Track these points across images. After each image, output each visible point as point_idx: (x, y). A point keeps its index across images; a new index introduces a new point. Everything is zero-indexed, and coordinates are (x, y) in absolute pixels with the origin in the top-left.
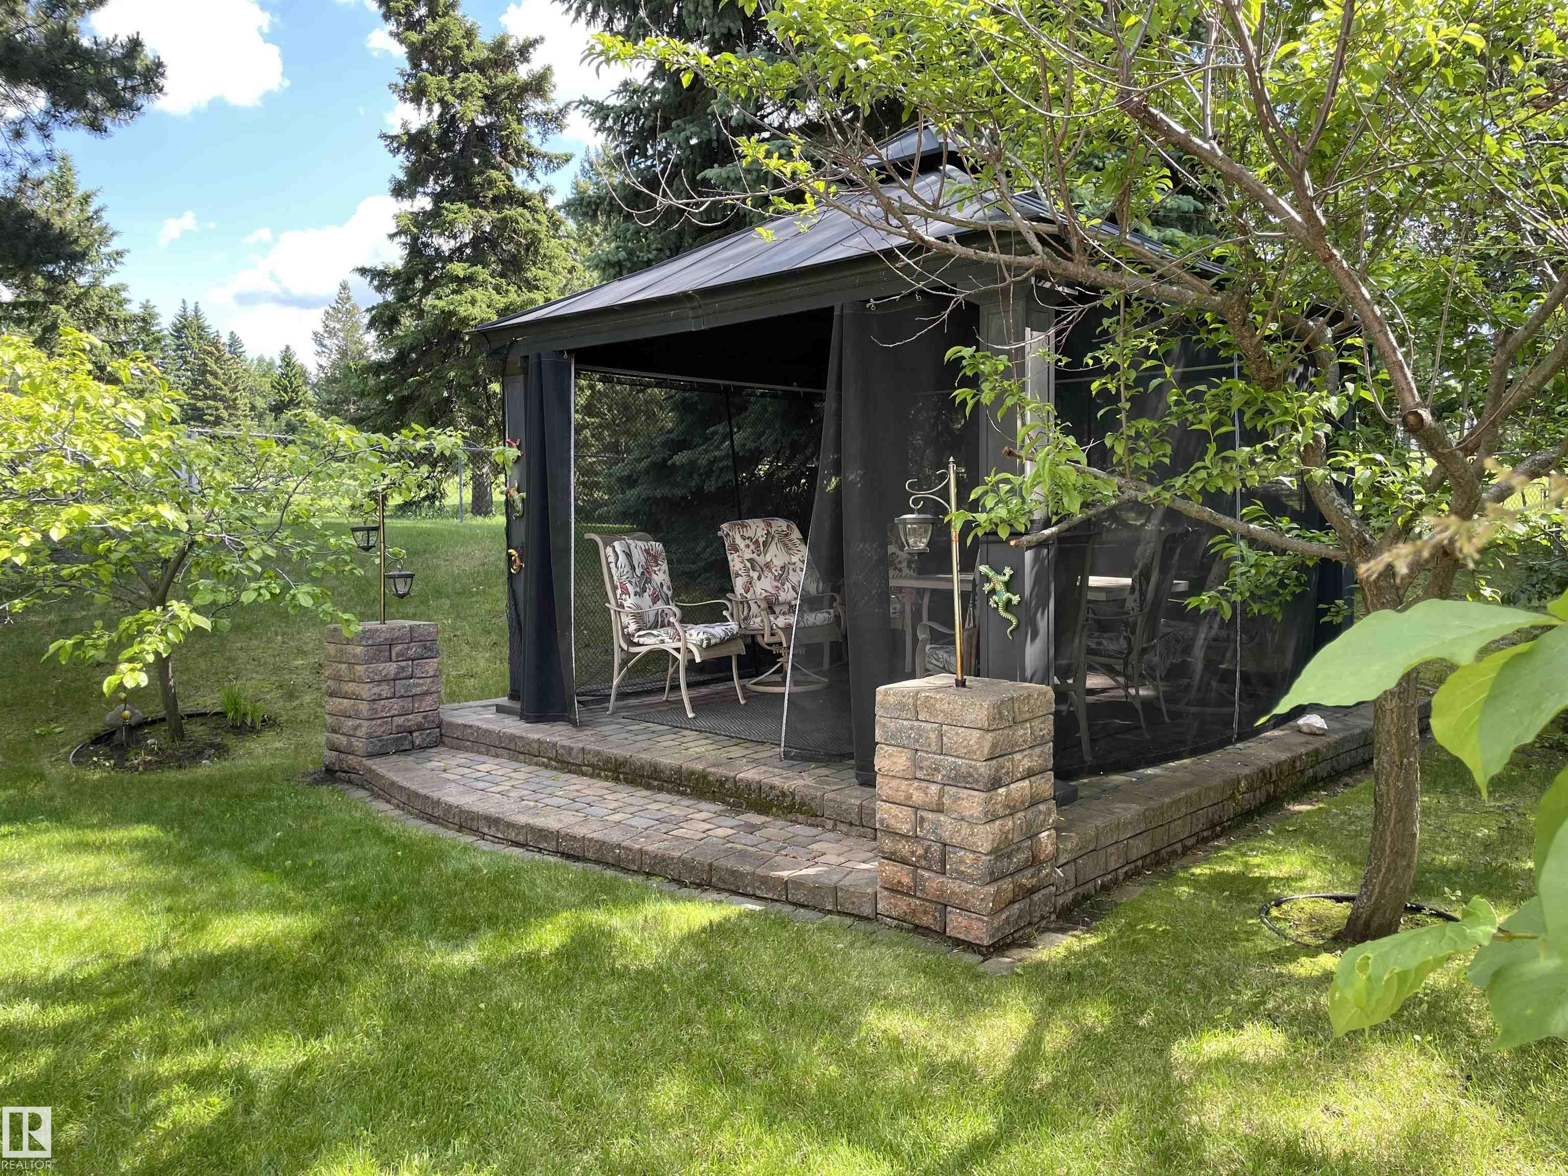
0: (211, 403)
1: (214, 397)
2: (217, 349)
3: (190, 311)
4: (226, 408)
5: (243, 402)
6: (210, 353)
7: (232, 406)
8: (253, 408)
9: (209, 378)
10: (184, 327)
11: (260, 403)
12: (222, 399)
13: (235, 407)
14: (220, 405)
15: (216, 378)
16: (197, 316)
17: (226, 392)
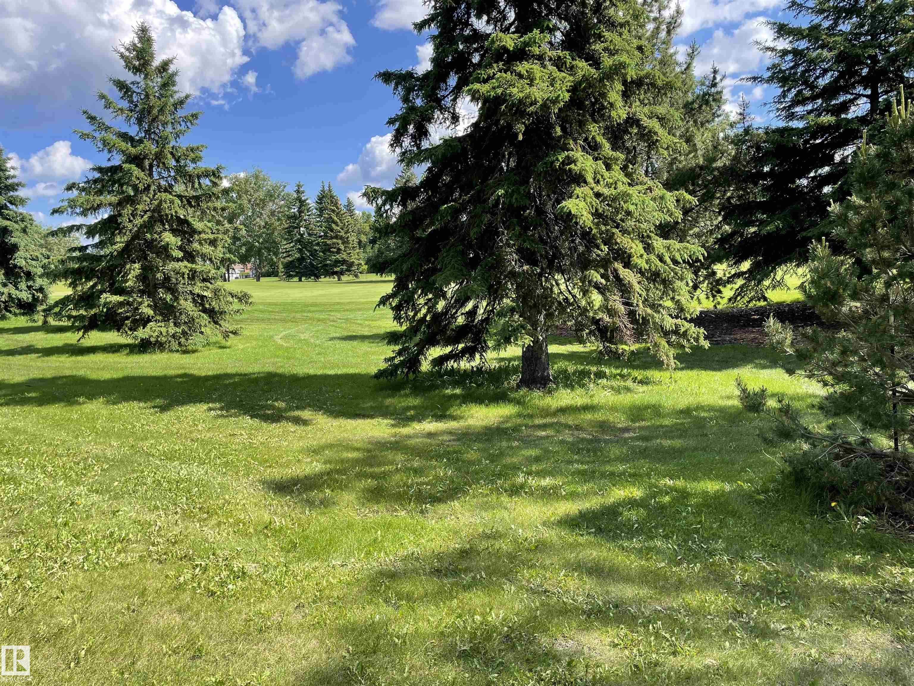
0: (334, 240)
1: (336, 237)
2: (338, 208)
3: (326, 188)
4: (343, 243)
5: (353, 238)
6: (333, 211)
7: (345, 242)
8: (360, 242)
9: (333, 226)
10: (323, 197)
11: (364, 238)
12: (341, 238)
13: (348, 242)
14: (340, 242)
15: (338, 226)
16: (330, 191)
17: (342, 234)
